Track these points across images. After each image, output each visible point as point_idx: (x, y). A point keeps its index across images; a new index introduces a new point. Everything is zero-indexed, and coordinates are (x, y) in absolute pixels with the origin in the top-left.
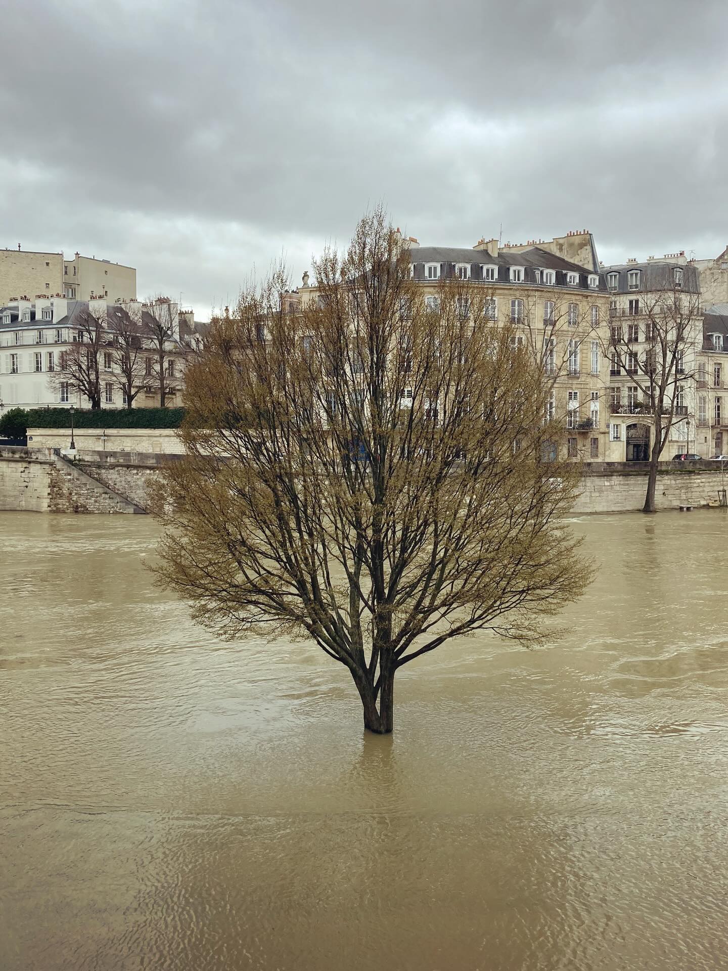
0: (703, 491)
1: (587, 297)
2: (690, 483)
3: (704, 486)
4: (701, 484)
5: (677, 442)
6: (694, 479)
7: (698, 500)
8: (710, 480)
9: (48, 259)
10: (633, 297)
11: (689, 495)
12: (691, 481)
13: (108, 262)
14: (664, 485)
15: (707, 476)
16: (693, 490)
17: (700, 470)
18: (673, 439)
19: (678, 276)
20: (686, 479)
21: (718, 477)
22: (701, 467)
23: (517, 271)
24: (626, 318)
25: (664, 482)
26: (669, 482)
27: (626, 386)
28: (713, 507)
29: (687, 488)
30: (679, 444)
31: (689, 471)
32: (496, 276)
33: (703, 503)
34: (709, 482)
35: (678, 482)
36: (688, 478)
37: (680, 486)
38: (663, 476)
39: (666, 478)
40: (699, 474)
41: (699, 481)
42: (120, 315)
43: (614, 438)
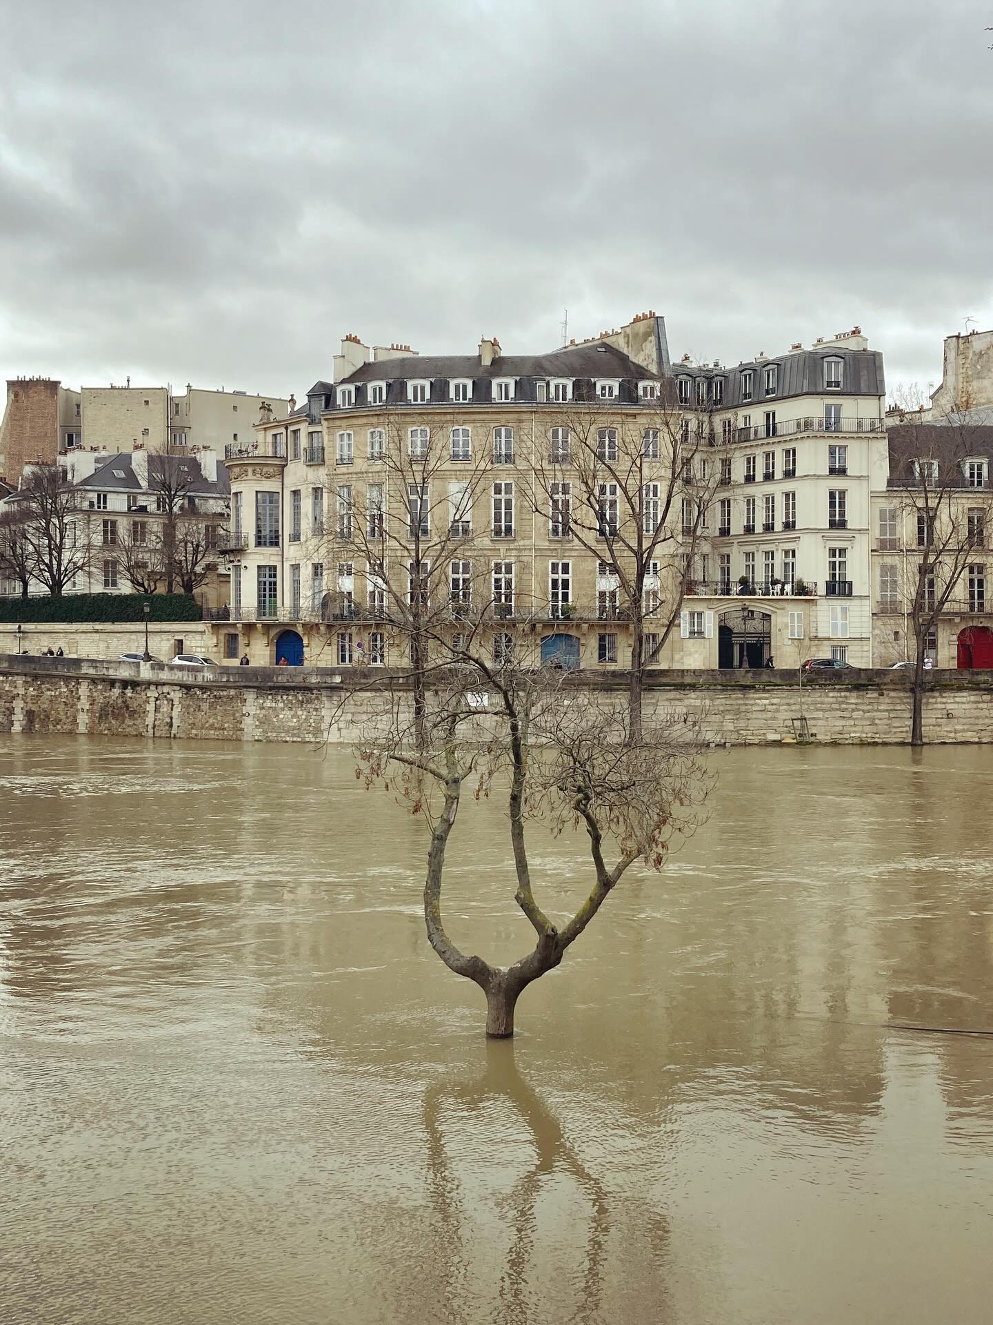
0: (774, 719)
1: (634, 416)
2: (746, 705)
3: (777, 711)
4: (769, 708)
5: (829, 639)
6: (755, 699)
7: (765, 732)
8: (792, 701)
9: (145, 396)
10: (769, 408)
11: (742, 723)
12: (747, 702)
13: (243, 394)
14: (686, 706)
15: (780, 694)
16: (749, 715)
17: (769, 684)
18: (820, 635)
19: (835, 372)
20: (737, 699)
21: (809, 696)
22: (772, 680)
23: (502, 387)
24: (760, 442)
25: (687, 702)
26: (698, 703)
27: (760, 551)
28: (788, 744)
29: (738, 712)
30: (835, 643)
31: (741, 686)
32: (470, 395)
33: (772, 736)
34: (789, 705)
35: (718, 702)
36: (742, 696)
37: (721, 708)
38: (687, 692)
39: (693, 695)
40: (764, 691)
41: (767, 702)
42: (186, 469)
43: (690, 633)
